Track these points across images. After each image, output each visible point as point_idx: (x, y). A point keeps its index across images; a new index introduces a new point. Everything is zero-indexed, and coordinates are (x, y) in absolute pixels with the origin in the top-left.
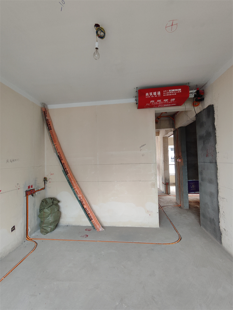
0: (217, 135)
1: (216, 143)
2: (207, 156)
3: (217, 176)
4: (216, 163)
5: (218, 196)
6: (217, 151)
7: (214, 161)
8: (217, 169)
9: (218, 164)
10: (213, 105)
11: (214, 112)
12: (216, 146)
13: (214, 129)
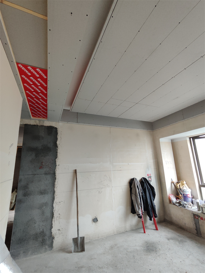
0: (59, 151)
1: (56, 157)
2: (41, 168)
3: (54, 185)
4: (54, 174)
5: (53, 203)
6: (57, 164)
7: (52, 172)
8: (56, 179)
9: (57, 174)
10: (56, 128)
11: (58, 133)
12: (56, 160)
13: (56, 146)
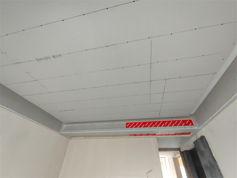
11: (208, 143)
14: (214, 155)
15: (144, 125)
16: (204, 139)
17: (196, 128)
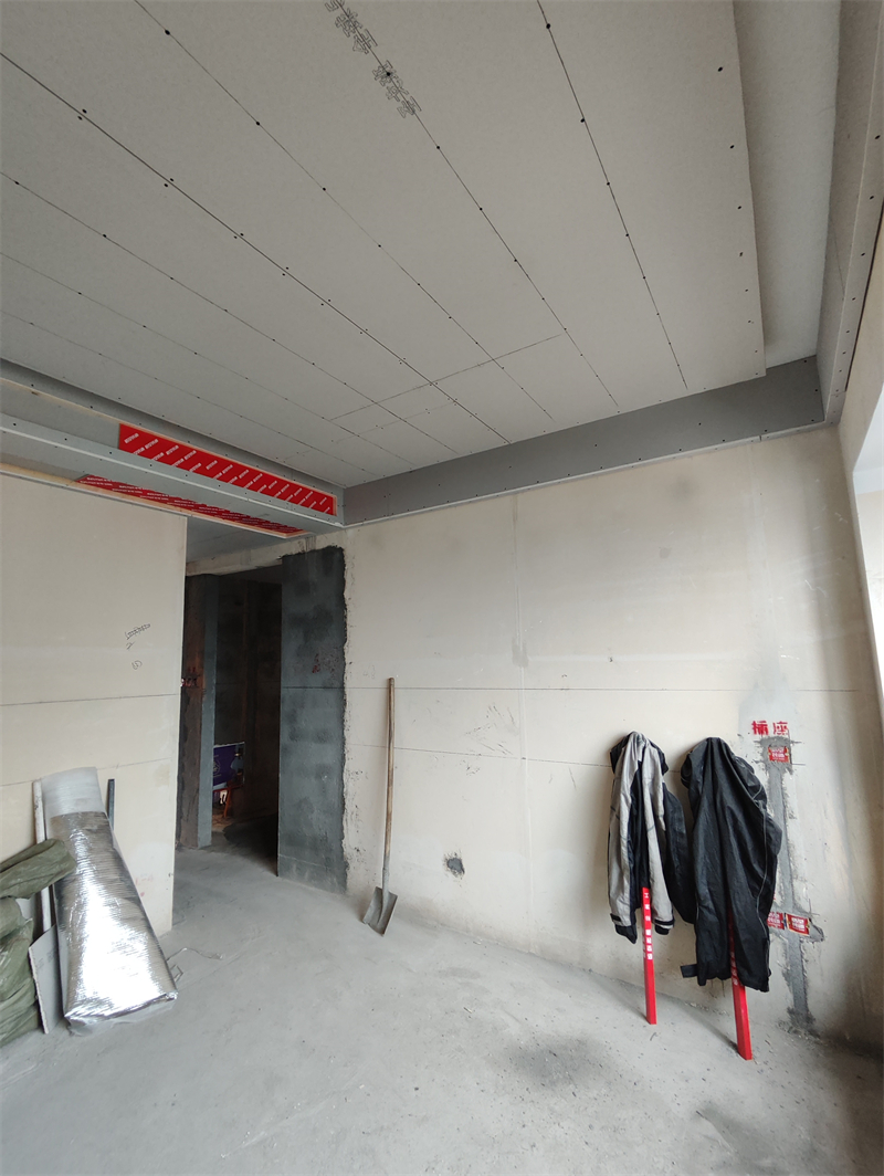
0: (349, 621)
1: (345, 641)
2: (315, 670)
3: (342, 721)
4: (342, 688)
5: (343, 771)
6: (347, 661)
7: (337, 684)
8: (345, 704)
9: (347, 691)
10: (341, 550)
11: (344, 565)
12: (345, 647)
13: (342, 606)
14: (346, 594)
15: (200, 465)
16: (338, 555)
17: (337, 524)
